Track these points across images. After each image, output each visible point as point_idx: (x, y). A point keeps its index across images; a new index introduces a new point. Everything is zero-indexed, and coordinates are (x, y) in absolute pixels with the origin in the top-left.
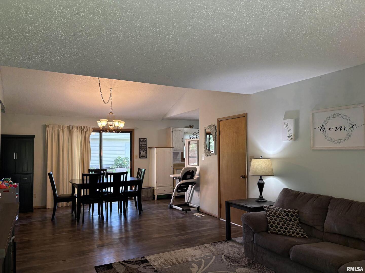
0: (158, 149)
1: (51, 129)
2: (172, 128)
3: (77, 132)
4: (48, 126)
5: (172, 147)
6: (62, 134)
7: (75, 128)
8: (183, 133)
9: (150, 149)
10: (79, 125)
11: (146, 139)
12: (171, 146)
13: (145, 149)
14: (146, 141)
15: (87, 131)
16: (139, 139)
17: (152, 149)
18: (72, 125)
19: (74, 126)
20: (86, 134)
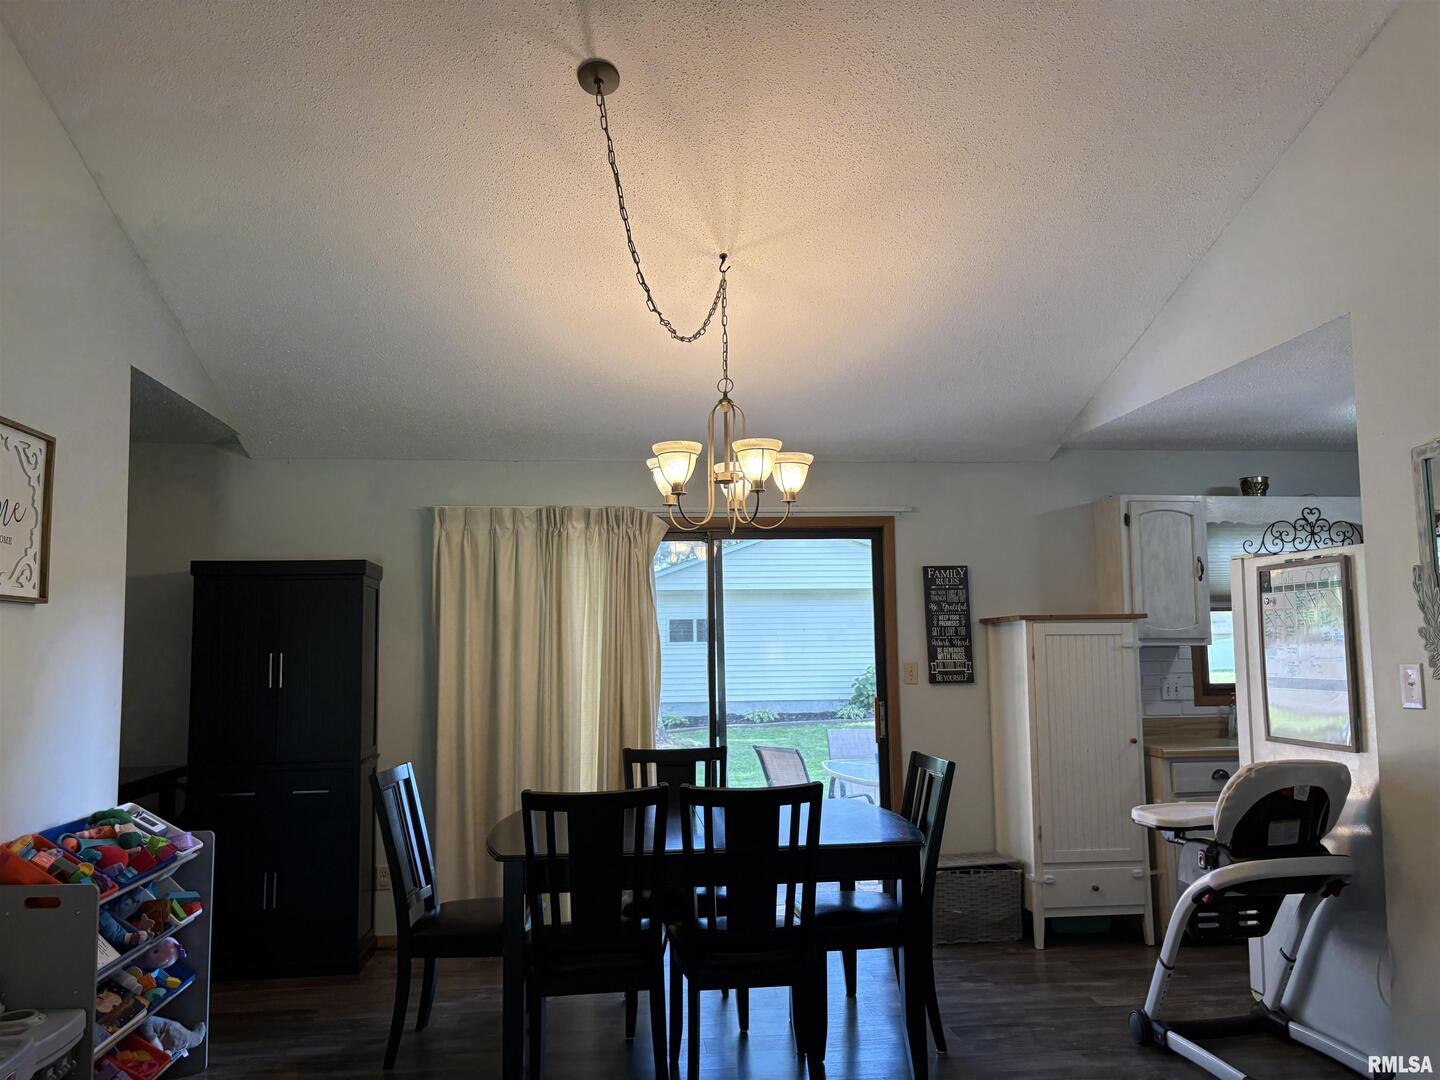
0: (1038, 626)
1: (455, 527)
2: (1124, 499)
3: (588, 540)
4: (442, 512)
5: (1132, 617)
6: (509, 553)
7: (578, 520)
8: (1200, 528)
9: (990, 628)
10: (595, 504)
11: (966, 574)
12: (1127, 611)
13: (963, 631)
14: (964, 581)
15: (637, 533)
16: (925, 569)
17: (1004, 629)
18: (559, 501)
19: (571, 509)
20: (634, 551)
